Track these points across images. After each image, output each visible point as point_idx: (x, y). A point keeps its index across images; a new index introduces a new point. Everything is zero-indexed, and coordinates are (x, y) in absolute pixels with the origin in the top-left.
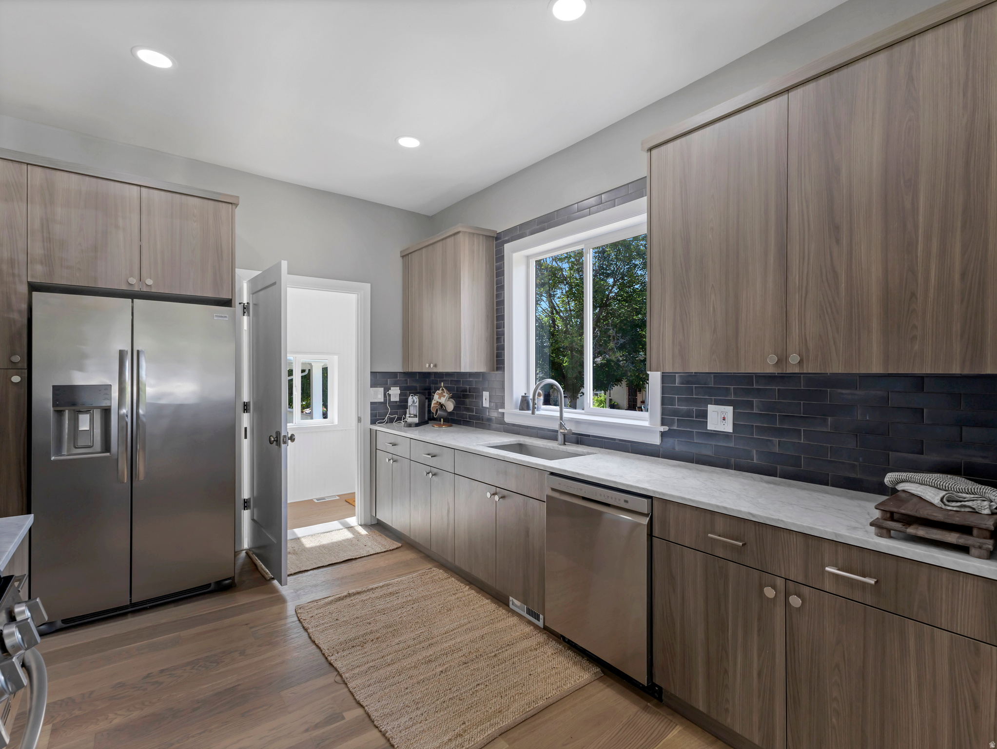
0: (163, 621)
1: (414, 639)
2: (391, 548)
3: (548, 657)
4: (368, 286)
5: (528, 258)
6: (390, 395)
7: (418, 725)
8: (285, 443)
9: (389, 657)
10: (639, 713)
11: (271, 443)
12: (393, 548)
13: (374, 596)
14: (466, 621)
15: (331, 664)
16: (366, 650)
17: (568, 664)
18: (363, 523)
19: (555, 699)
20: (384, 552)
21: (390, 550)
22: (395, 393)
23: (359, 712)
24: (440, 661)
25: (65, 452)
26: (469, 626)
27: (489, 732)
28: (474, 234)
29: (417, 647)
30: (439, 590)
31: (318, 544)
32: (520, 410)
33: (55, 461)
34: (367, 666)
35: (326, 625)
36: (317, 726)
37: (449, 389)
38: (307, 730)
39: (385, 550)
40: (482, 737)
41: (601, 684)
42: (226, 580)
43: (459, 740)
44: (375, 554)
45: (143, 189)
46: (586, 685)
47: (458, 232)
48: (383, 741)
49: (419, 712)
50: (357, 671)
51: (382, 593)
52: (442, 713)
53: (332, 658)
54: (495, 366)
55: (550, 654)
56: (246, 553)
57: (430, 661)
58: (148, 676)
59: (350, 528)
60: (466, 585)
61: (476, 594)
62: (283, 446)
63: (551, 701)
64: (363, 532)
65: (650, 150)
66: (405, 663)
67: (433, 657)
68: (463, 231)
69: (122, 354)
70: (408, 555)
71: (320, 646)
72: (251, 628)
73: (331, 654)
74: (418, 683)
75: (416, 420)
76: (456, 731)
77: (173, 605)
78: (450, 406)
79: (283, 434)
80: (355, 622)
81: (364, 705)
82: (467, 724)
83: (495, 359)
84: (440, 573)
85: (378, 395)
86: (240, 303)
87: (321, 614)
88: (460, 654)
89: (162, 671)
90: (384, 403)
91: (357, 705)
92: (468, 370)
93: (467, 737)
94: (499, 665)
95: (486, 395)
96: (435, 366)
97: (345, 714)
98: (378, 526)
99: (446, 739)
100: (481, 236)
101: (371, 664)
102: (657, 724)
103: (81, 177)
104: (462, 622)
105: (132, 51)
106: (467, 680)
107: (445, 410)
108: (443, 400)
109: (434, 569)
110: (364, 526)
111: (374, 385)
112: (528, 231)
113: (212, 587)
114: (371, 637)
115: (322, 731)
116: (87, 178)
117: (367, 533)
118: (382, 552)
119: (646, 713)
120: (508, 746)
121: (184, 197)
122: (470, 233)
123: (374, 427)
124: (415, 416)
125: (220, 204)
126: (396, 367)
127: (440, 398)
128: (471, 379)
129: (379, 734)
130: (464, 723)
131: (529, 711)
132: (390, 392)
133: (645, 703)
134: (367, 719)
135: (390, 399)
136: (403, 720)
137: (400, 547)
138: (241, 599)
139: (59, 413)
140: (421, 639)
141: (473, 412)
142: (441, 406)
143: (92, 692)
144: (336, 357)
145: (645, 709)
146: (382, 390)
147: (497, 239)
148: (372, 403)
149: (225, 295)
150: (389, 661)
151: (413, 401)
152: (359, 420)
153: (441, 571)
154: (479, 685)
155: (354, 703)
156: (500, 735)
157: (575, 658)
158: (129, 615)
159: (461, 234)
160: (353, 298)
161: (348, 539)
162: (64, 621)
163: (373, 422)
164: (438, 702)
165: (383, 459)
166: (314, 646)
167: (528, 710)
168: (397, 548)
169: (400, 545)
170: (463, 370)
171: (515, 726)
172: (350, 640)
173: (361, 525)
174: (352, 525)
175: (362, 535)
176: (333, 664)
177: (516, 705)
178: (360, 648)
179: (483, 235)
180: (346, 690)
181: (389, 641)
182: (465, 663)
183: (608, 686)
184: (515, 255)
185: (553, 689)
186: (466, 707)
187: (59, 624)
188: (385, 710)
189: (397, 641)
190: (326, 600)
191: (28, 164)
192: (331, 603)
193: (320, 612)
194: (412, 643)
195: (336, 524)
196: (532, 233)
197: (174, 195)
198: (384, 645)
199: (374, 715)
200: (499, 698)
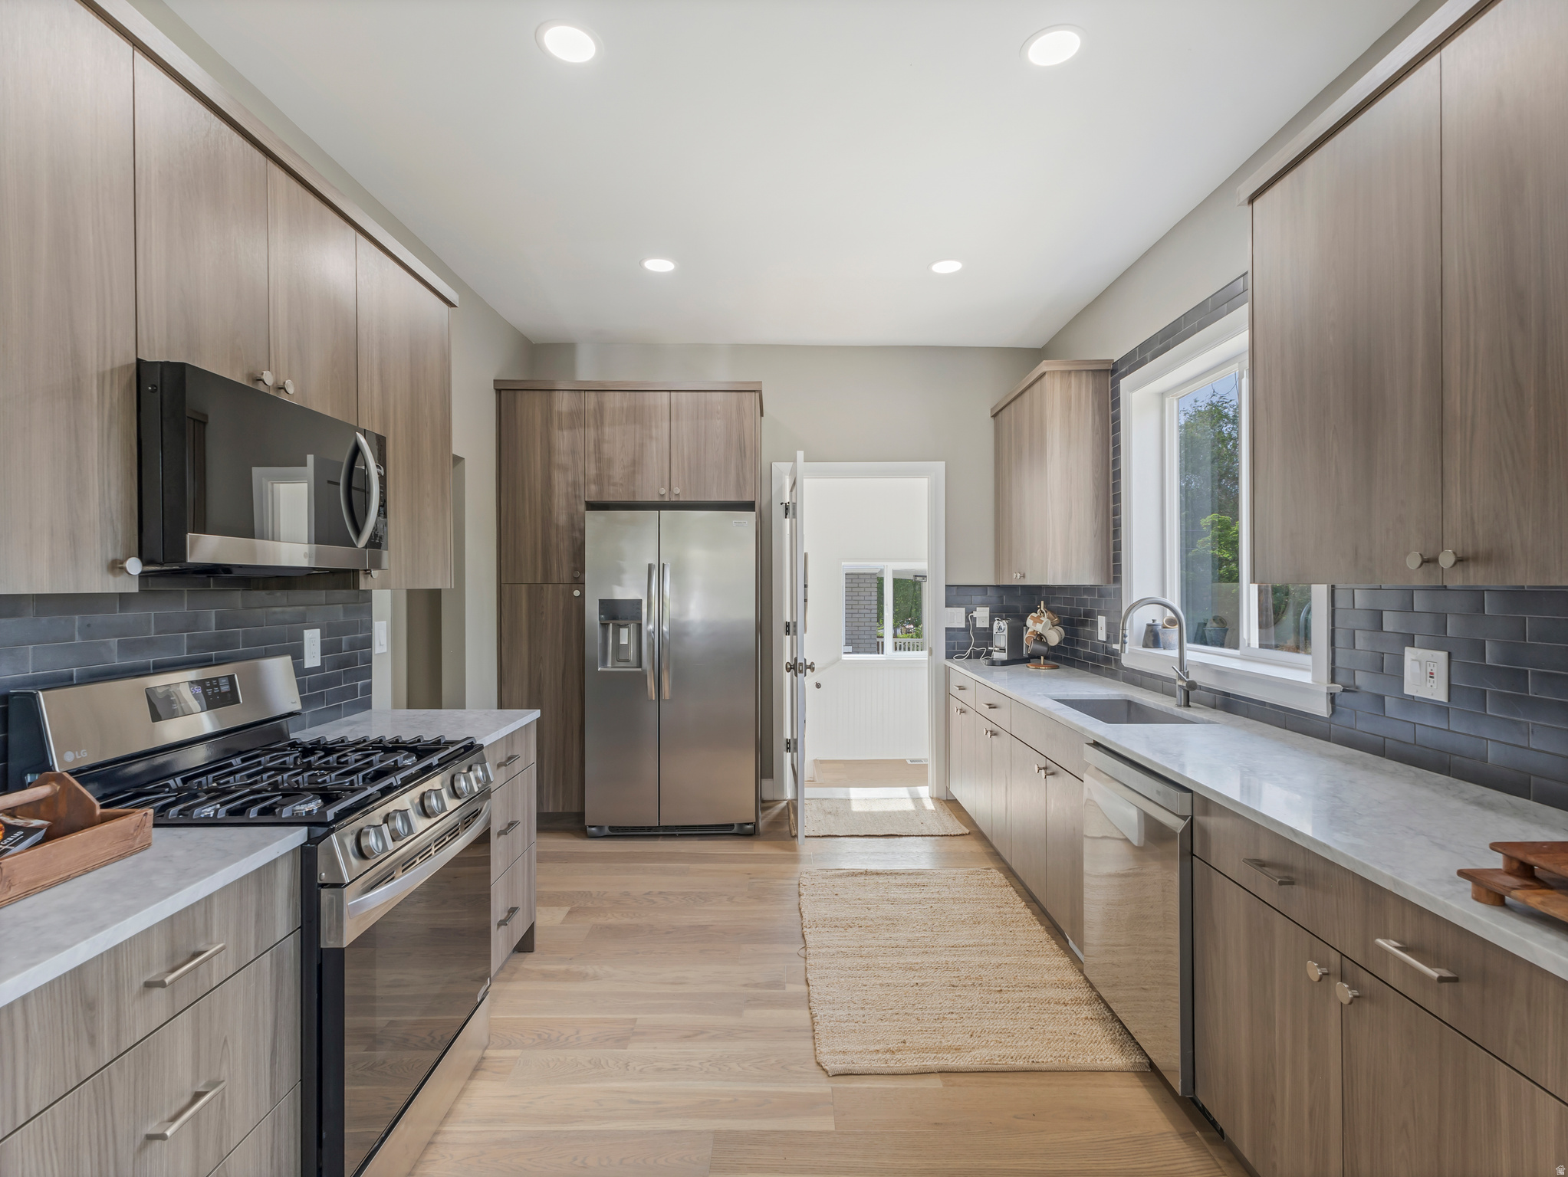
0: (683, 851)
1: (910, 940)
2: (952, 834)
3: (1077, 1019)
4: (941, 466)
6: (974, 619)
7: (854, 1024)
8: (801, 671)
9: (867, 949)
10: (1169, 1135)
11: (789, 671)
12: (956, 834)
13: (894, 881)
14: (990, 941)
15: (803, 936)
16: (847, 934)
17: (1102, 1039)
18: (935, 796)
19: (1044, 1066)
20: (942, 836)
21: (951, 835)
22: (982, 615)
23: (803, 988)
24: (923, 973)
25: (609, 665)
26: (990, 948)
27: (928, 1063)
28: (1073, 371)
29: (907, 949)
30: (981, 897)
31: (867, 810)
32: (1143, 647)
33: (601, 672)
34: (838, 949)
35: (822, 897)
36: (756, 985)
37: (1054, 612)
38: (745, 985)
39: (944, 834)
40: (916, 1064)
41: (1137, 1079)
42: (748, 824)
43: (888, 1056)
44: (929, 836)
45: (673, 394)
46: (1111, 1071)
47: (1044, 374)
48: (808, 1023)
49: (862, 1012)
50: (823, 950)
51: (905, 881)
52: (886, 1023)
53: (808, 930)
54: (1112, 575)
55: (1083, 1016)
56: (788, 804)
57: (911, 969)
58: (648, 894)
59: (917, 799)
60: (1023, 900)
61: (1030, 915)
62: (799, 676)
63: (1036, 1066)
64: (930, 805)
65: (1252, 200)
66: (881, 961)
67: (917, 967)
68: (1050, 371)
69: (650, 566)
70: (973, 846)
71: (804, 915)
72: (750, 878)
73: (808, 926)
74: (881, 985)
75: (1004, 656)
76: (889, 1046)
77: (697, 838)
78: (1054, 637)
79: (799, 660)
80: (855, 902)
81: (810, 984)
82: (907, 1044)
83: (1112, 564)
84: (998, 877)
85: (957, 618)
86: (781, 504)
87: (824, 885)
88: (956, 974)
89: (660, 893)
90: (966, 629)
91: (804, 982)
93: (899, 1056)
94: (996, 1003)
95: (1102, 621)
96: (1023, 576)
97: (787, 985)
98: (951, 804)
99: (872, 1048)
100: (1084, 373)
101: (843, 950)
102: (1188, 1160)
103: (623, 393)
104: (985, 941)
105: (641, 263)
106: (940, 1003)
107: (1046, 644)
108: (1039, 628)
109: (994, 870)
110: (934, 799)
111: (951, 603)
112: (1148, 355)
113: (735, 830)
114: (862, 923)
115: (759, 991)
116: (628, 393)
117: (934, 809)
118: (939, 836)
119: (1181, 1140)
120: (941, 1086)
121: (708, 394)
122: (1062, 372)
123: (949, 663)
124: (1002, 650)
125: (743, 394)
126: (985, 576)
127: (1036, 623)
128: (1085, 597)
129: (808, 1016)
130: (904, 1042)
131: (997, 1064)
132: (975, 614)
133: (1192, 1128)
134: (806, 999)
135: (974, 625)
136: (841, 1012)
137: (966, 834)
138: (758, 848)
139: (604, 626)
140: (917, 943)
141: (1087, 647)
142: (1040, 636)
143: (605, 893)
145: (1185, 1136)
146: (963, 610)
147: (1113, 371)
148: (949, 629)
149: (748, 498)
150: (864, 953)
151: (1001, 630)
152: (932, 652)
153: (1001, 875)
154: (952, 1013)
155: (804, 979)
156: (940, 1072)
157: (1120, 1035)
158: (661, 837)
159: (1047, 375)
160: (923, 486)
161: (905, 811)
162: (611, 828)
163: (949, 656)
164: (890, 1011)
166: (799, 914)
167: (995, 1062)
168: (960, 835)
169: (967, 831)
171: (966, 1072)
172: (837, 919)
173: (932, 798)
174: (922, 796)
175: (926, 810)
176: (805, 936)
177: (985, 1051)
178: (843, 930)
179: (1087, 371)
180: (803, 964)
181: (878, 934)
182: (953, 986)
183: (1145, 1086)
184: (1132, 395)
185: (1051, 1056)
186: (919, 1028)
187: (606, 831)
188: (828, 997)
189: (887, 935)
190: (838, 872)
191: (585, 391)
192: (840, 876)
193: (824, 881)
194: (902, 943)
195: (903, 792)
196: (1154, 357)
197: (699, 393)
198: (870, 936)
199: (814, 996)
200: (968, 1036)
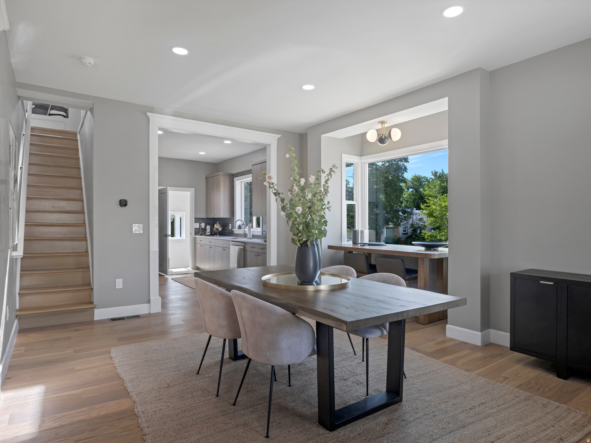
4: (194, 189)
5: (241, 182)
6: (201, 226)
8: (168, 236)
11: (164, 236)
22: (203, 225)
28: (225, 175)
32: (238, 229)
37: (220, 224)
47: (220, 175)
54: (232, 215)
59: (188, 269)
62: (168, 237)
65: (252, 165)
75: (209, 234)
79: (168, 234)
83: (232, 213)
85: (197, 226)
90: (199, 228)
92: (223, 217)
95: (230, 225)
96: (214, 216)
98: (197, 268)
100: (227, 175)
107: (219, 230)
108: (217, 227)
110: (192, 269)
111: (195, 222)
112: (239, 175)
122: (223, 175)
123: (196, 236)
124: (209, 232)
126: (204, 216)
127: (216, 226)
128: (227, 220)
132: (201, 225)
135: (201, 227)
141: (227, 231)
142: (217, 229)
144: (184, 213)
146: (198, 224)
147: (232, 176)
148: (195, 228)
151: (208, 227)
152: (191, 234)
160: (189, 193)
163: (195, 235)
165: (198, 246)
170: (221, 217)
184: (237, 181)
